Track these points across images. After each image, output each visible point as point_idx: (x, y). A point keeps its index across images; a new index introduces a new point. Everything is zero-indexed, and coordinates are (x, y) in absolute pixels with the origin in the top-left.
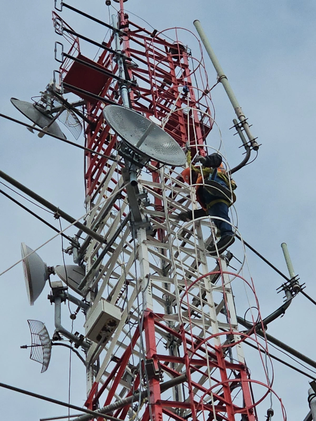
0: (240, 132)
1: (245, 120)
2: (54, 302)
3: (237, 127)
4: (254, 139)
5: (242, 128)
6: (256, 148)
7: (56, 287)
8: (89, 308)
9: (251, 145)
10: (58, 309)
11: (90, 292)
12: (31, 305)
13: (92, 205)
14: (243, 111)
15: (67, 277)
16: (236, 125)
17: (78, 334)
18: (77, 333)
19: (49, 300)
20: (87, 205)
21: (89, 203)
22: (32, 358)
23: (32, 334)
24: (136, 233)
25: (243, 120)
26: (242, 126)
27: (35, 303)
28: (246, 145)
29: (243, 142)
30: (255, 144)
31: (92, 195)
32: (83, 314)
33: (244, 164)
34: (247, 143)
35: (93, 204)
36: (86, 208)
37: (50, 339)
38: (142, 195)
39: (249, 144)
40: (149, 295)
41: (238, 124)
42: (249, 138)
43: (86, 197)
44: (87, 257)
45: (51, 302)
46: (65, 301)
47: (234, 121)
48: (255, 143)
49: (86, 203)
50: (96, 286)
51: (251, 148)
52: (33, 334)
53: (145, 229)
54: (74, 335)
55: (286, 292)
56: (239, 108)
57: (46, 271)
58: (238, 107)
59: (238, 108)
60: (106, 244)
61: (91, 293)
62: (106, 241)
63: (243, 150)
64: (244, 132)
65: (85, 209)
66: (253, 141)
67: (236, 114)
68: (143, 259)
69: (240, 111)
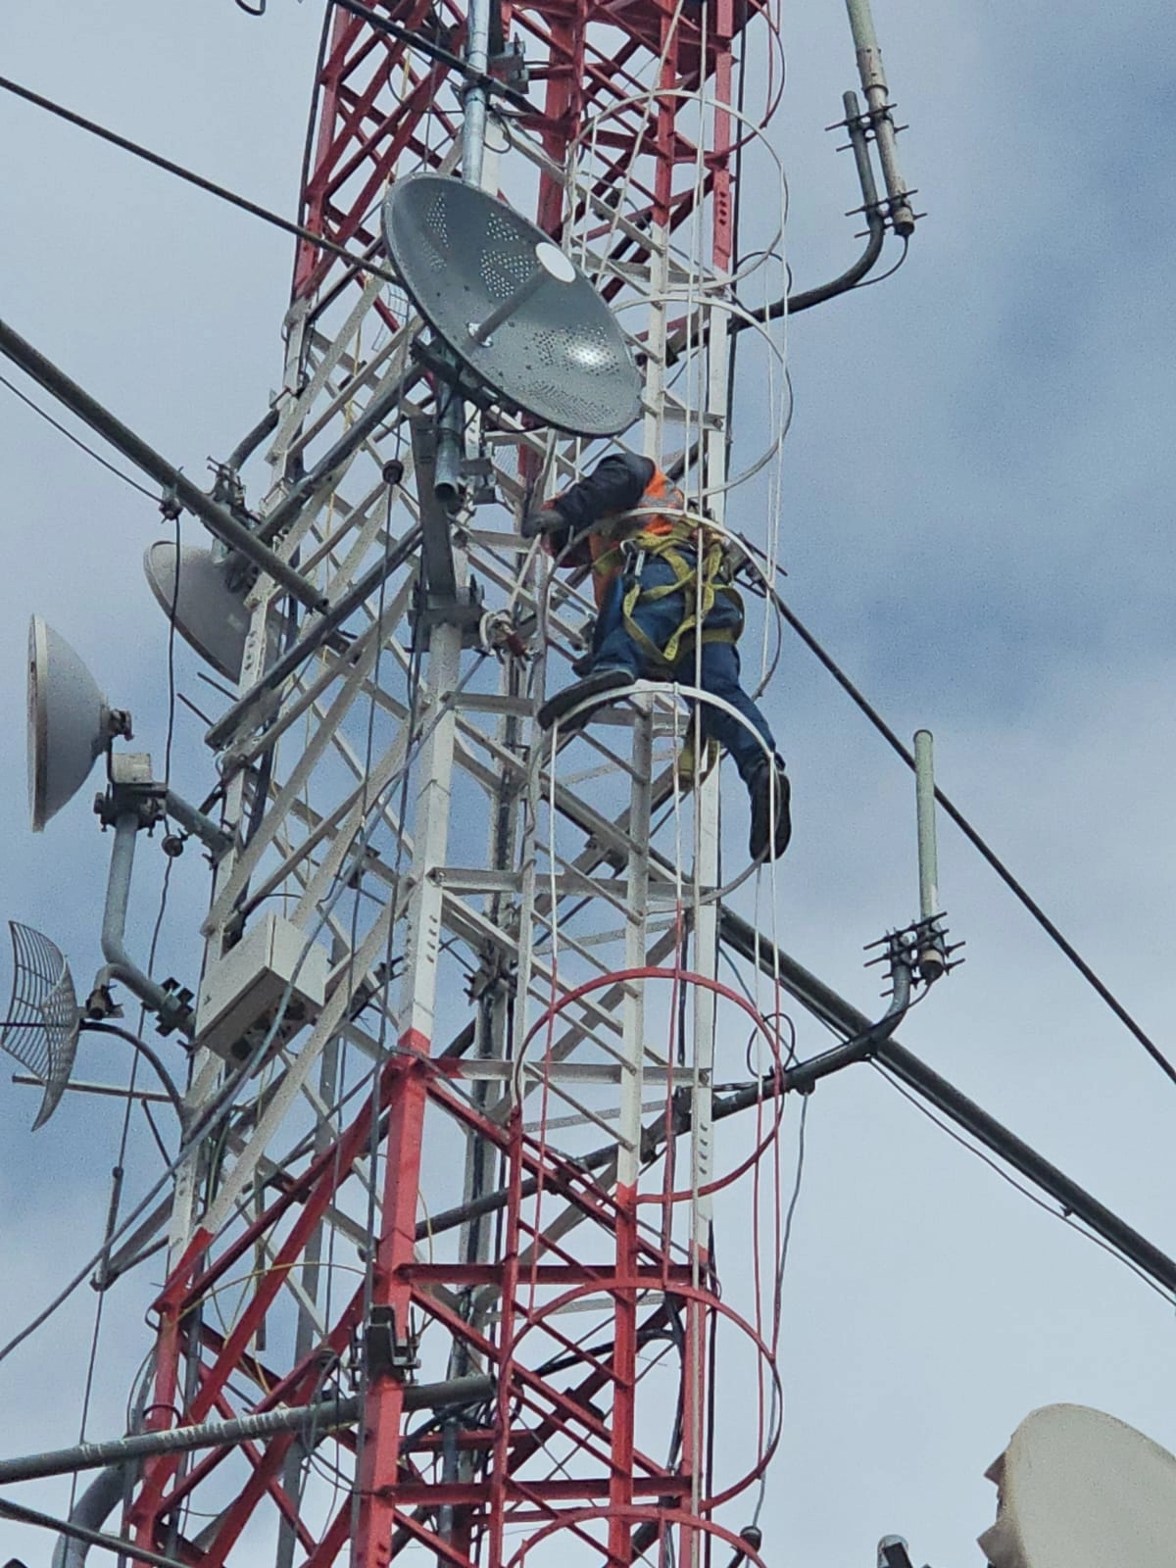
0: (861, 146)
1: (886, 109)
2: (114, 825)
3: (854, 126)
4: (905, 195)
5: (870, 133)
6: (905, 230)
7: (129, 780)
8: (230, 849)
9: (891, 213)
10: (122, 855)
11: (242, 774)
12: (35, 831)
13: (311, 335)
14: (885, 69)
15: (175, 693)
16: (852, 121)
17: (176, 985)
18: (171, 984)
19: (99, 816)
20: (292, 333)
21: (301, 326)
22: (6, 1044)
23: (17, 966)
24: (428, 635)
25: (879, 107)
26: (873, 126)
27: (49, 824)
28: (872, 210)
29: (866, 194)
30: (905, 215)
31: (314, 303)
32: (207, 864)
33: (849, 282)
34: (878, 204)
35: (313, 330)
36: (287, 341)
37: (79, 1005)
38: (475, 461)
39: (884, 208)
40: (428, 962)
41: (859, 118)
42: (889, 187)
43: (294, 299)
44: (255, 599)
45: (104, 822)
46: (152, 826)
47: (849, 99)
48: (906, 210)
49: (291, 324)
50: (267, 751)
51: (888, 221)
52: (20, 969)
53: (460, 625)
54: (162, 989)
55: (894, 966)
56: (874, 51)
57: (101, 728)
58: (869, 47)
59: (869, 51)
60: (324, 613)
61: (246, 774)
62: (326, 602)
63: (861, 222)
64: (873, 146)
65: (284, 343)
66: (897, 202)
67: (857, 69)
68: (434, 781)
69: (875, 67)
